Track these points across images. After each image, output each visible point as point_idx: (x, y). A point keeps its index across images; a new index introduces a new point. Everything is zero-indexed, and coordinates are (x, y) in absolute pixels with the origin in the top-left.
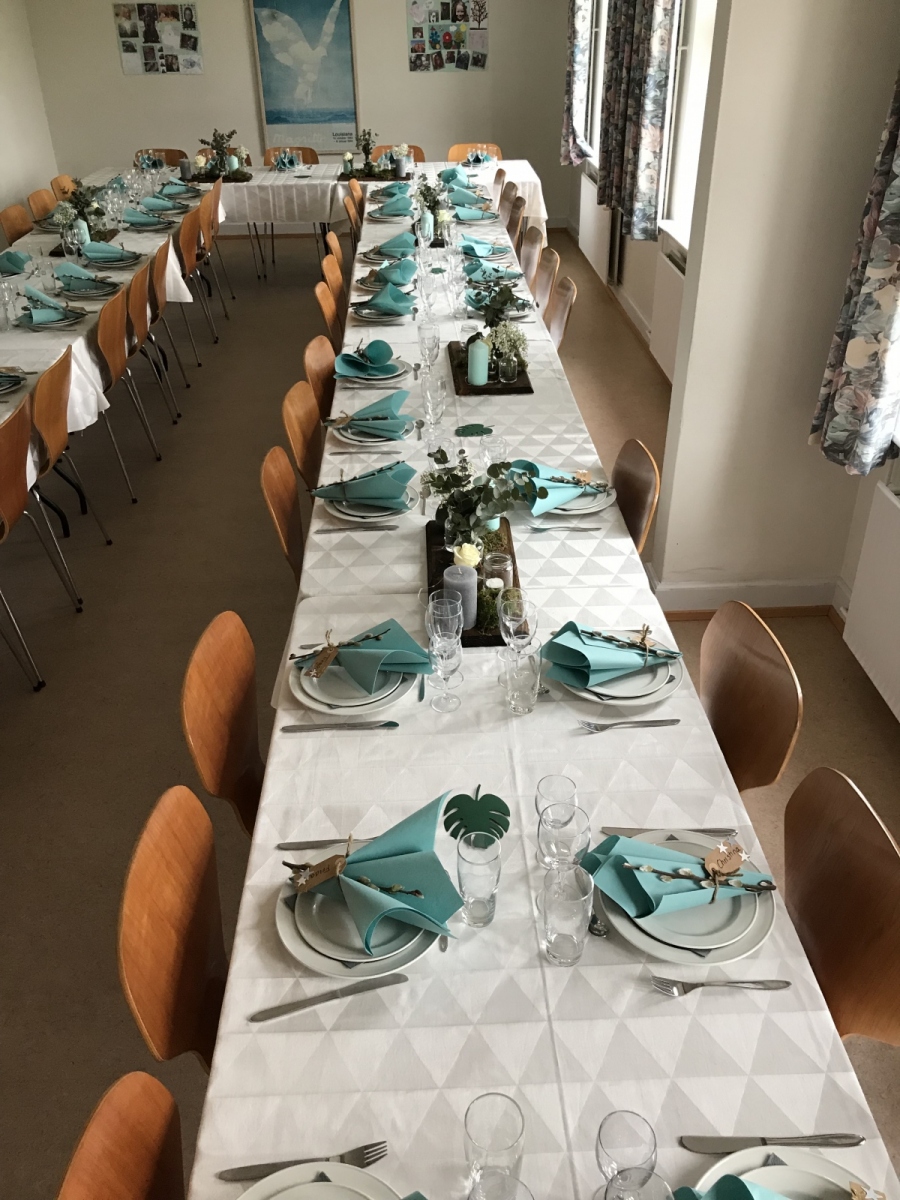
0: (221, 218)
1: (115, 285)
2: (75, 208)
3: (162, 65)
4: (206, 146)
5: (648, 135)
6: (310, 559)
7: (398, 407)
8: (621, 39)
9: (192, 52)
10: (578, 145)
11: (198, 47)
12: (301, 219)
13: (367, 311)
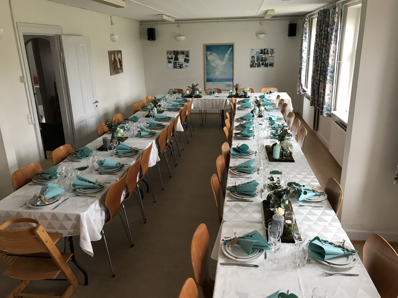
0: (192, 108)
1: (164, 126)
2: (154, 104)
3: (178, 67)
4: (190, 88)
5: (328, 86)
6: (226, 210)
7: (251, 164)
8: (318, 59)
9: (187, 63)
10: (303, 88)
11: (189, 62)
12: (215, 109)
13: (239, 135)
